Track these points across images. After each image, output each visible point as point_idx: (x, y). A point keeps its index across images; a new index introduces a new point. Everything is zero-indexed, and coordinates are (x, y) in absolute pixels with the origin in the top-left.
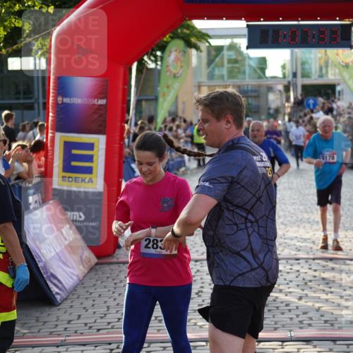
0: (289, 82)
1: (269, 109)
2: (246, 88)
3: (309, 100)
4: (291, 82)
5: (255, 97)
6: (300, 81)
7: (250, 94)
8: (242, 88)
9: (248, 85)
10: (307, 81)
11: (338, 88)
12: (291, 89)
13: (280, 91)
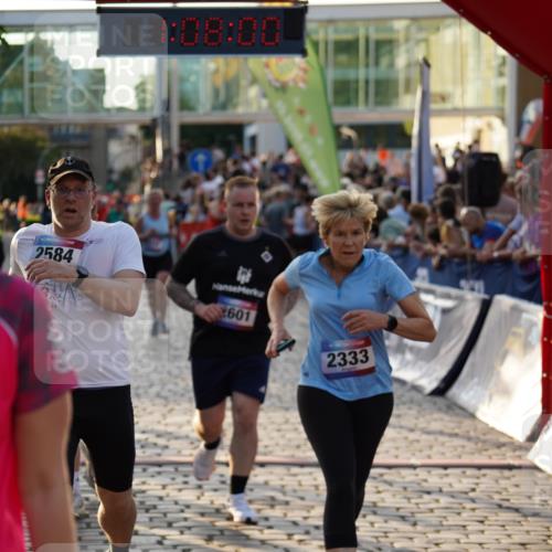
0: (154, 121)
1: (111, 171)
2: (63, 130)
3: (195, 155)
4: (160, 121)
5: (82, 148)
6: (178, 118)
7: (73, 142)
8: (56, 131)
9: (68, 125)
10: (190, 118)
11: (250, 131)
12: (159, 132)
13: (133, 138)
